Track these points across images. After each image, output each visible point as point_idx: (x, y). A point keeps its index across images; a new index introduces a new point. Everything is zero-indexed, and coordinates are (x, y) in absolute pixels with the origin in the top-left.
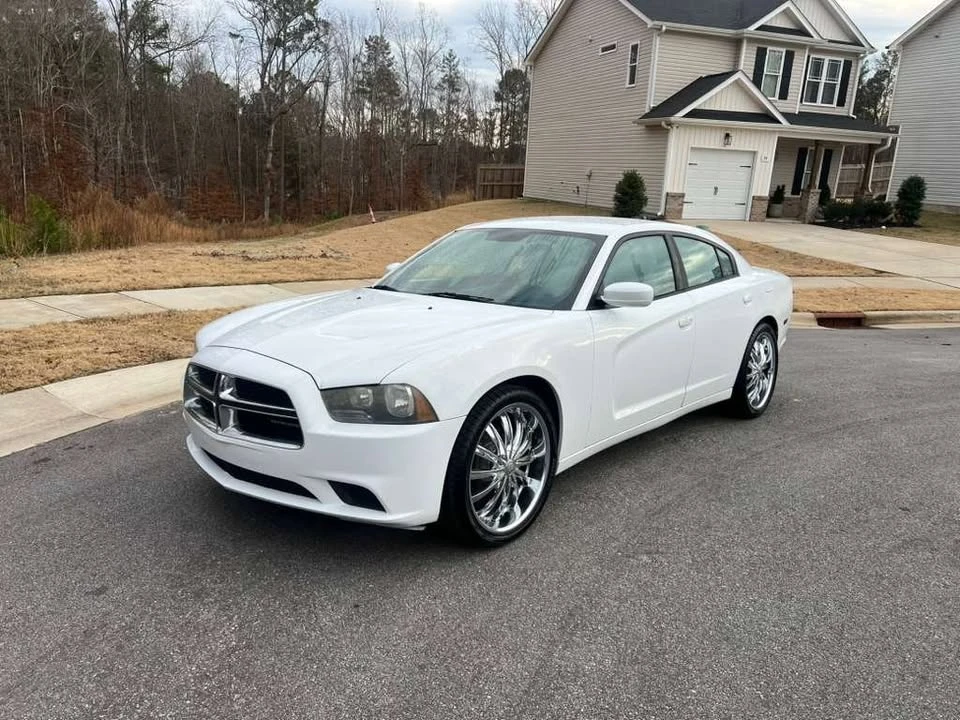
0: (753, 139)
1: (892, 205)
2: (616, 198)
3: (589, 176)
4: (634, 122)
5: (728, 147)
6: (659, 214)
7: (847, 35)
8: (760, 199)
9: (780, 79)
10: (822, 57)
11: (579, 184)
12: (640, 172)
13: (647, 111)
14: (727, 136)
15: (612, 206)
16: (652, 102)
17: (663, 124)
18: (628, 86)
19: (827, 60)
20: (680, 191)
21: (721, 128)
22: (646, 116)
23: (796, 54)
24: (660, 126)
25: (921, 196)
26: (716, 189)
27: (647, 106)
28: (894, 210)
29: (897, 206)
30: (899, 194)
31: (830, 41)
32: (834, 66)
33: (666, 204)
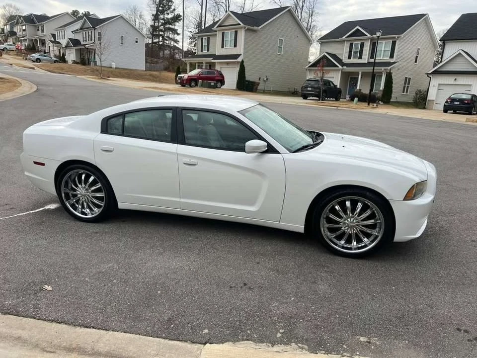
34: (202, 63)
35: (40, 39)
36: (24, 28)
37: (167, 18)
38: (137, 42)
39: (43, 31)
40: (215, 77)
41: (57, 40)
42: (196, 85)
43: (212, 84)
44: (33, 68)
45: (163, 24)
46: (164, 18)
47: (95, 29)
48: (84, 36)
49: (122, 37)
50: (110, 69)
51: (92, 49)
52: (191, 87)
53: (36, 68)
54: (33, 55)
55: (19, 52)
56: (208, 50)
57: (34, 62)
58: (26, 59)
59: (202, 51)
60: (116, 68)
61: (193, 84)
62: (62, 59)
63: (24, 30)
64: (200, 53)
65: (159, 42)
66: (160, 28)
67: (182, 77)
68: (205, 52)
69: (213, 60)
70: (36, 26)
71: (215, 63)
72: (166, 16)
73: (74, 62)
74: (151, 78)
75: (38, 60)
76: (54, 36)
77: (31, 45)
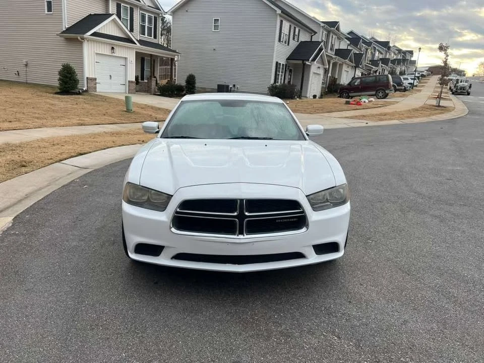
0: (124, 51)
1: (184, 87)
2: (60, 80)
3: (26, 65)
4: (57, 35)
5: (113, 54)
6: (84, 89)
7: (154, 4)
8: (132, 82)
9: (129, 21)
10: (145, 13)
11: (18, 69)
12: (72, 65)
13: (64, 29)
14: (113, 48)
15: (58, 85)
16: (66, 24)
17: (79, 38)
18: (46, 12)
19: (147, 14)
20: (94, 77)
21: (110, 44)
22: (64, 32)
23: (134, 9)
24: (77, 39)
25: (194, 83)
26: (110, 76)
27: (64, 26)
28: (185, 89)
29: (186, 87)
30: (186, 82)
31: (148, 6)
32: (150, 18)
33: (87, 84)
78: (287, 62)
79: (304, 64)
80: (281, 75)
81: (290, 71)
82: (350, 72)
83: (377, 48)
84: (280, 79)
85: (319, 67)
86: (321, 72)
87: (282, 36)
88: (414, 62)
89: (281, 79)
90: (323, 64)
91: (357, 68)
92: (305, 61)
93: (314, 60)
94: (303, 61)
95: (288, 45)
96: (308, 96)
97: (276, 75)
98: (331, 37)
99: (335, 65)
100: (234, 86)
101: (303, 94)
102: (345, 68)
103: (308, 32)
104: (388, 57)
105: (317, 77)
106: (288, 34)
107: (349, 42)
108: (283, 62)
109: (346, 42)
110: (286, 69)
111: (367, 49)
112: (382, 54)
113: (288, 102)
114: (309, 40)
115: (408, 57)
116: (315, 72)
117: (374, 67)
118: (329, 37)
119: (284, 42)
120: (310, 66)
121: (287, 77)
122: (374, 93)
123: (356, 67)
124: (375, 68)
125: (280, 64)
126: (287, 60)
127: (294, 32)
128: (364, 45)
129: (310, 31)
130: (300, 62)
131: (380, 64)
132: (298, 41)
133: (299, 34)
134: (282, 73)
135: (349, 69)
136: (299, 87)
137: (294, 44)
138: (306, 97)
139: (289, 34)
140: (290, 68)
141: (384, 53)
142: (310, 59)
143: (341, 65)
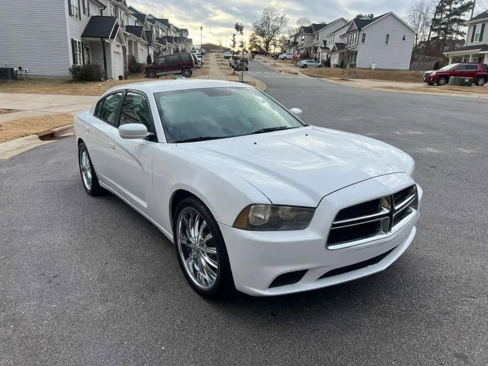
34: (468, 56)
35: (313, 47)
36: (303, 37)
37: (454, 9)
38: (404, 39)
39: (318, 39)
40: (477, 71)
41: (327, 46)
42: (447, 82)
43: (467, 80)
44: (297, 74)
45: (448, 16)
46: (450, 9)
47: (360, 30)
48: (350, 39)
49: (388, 36)
50: (369, 71)
51: (354, 51)
52: (439, 85)
53: (299, 73)
54: (301, 62)
55: (295, 60)
56: (481, 40)
57: (302, 68)
58: (296, 66)
59: (472, 41)
60: (376, 69)
61: (442, 81)
62: (327, 63)
63: (303, 40)
64: (470, 44)
65: (439, 37)
66: (444, 21)
67: (428, 74)
68: (476, 42)
69: (481, 51)
70: (313, 35)
71: (484, 54)
72: (453, 6)
73: (337, 66)
74: (414, 78)
75: (305, 66)
76: (325, 42)
77: (306, 53)
78: (83, 39)
79: (104, 42)
80: (79, 54)
81: (88, 50)
82: (144, 51)
83: (160, 26)
84: (78, 59)
85: (118, 46)
86: (120, 50)
87: (72, 9)
88: (190, 41)
89: (80, 59)
90: (121, 42)
91: (149, 47)
92: (104, 39)
93: (113, 37)
94: (102, 38)
95: (80, 19)
96: (113, 77)
97: (74, 55)
98: (119, 12)
99: (130, 42)
100: (20, 68)
101: (108, 76)
102: (139, 46)
103: (96, 5)
104: (169, 35)
105: (117, 55)
106: (77, 7)
107: (136, 19)
108: (78, 39)
109: (133, 18)
110: (82, 46)
111: (152, 27)
112: (165, 32)
113: (100, 85)
114: (100, 15)
115: (184, 35)
116: (116, 51)
117: (162, 45)
118: (118, 12)
119: (75, 16)
120: (109, 44)
121: (86, 56)
122: (180, 71)
123: (148, 45)
124: (163, 47)
125: (76, 41)
126: (82, 36)
127: (84, 5)
128: (149, 23)
129: (100, 5)
130: (99, 39)
131: (167, 43)
132: (89, 16)
133: (88, 8)
134: (80, 51)
135: (144, 48)
136: (103, 68)
137: (85, 19)
138: (112, 79)
139: (79, 7)
140: (87, 47)
141: (165, 30)
142: (110, 37)
143: (136, 43)
